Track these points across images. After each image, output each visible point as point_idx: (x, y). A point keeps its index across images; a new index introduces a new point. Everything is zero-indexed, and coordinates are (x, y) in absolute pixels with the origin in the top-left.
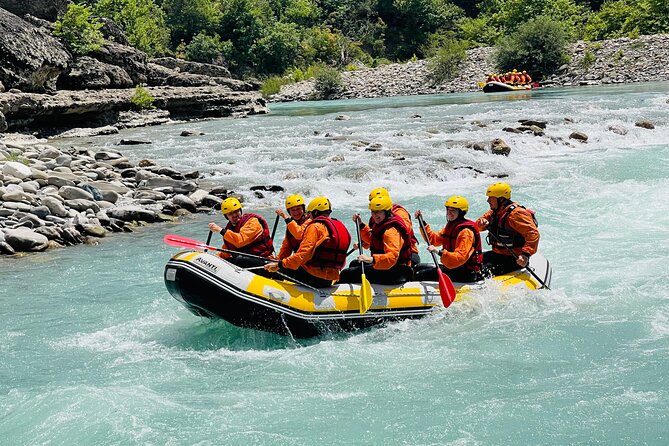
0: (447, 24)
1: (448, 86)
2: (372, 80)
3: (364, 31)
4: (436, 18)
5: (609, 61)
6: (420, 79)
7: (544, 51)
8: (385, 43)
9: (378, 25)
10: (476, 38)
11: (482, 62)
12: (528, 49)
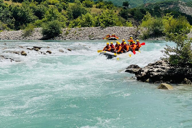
0: (33, 21)
1: (28, 38)
2: (6, 35)
3: (8, 21)
4: (30, 19)
5: (72, 34)
6: (20, 35)
7: (55, 30)
8: (15, 25)
9: (12, 20)
10: (39, 25)
11: (38, 33)
12: (51, 29)
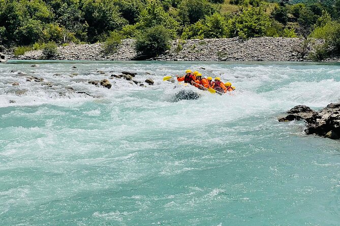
0: (119, 27)
1: (111, 57)
2: (73, 51)
3: (77, 27)
4: (114, 24)
5: (189, 50)
6: (97, 52)
7: (158, 43)
8: (87, 35)
9: (84, 25)
10: (129, 34)
11: (128, 48)
12: (150, 40)
